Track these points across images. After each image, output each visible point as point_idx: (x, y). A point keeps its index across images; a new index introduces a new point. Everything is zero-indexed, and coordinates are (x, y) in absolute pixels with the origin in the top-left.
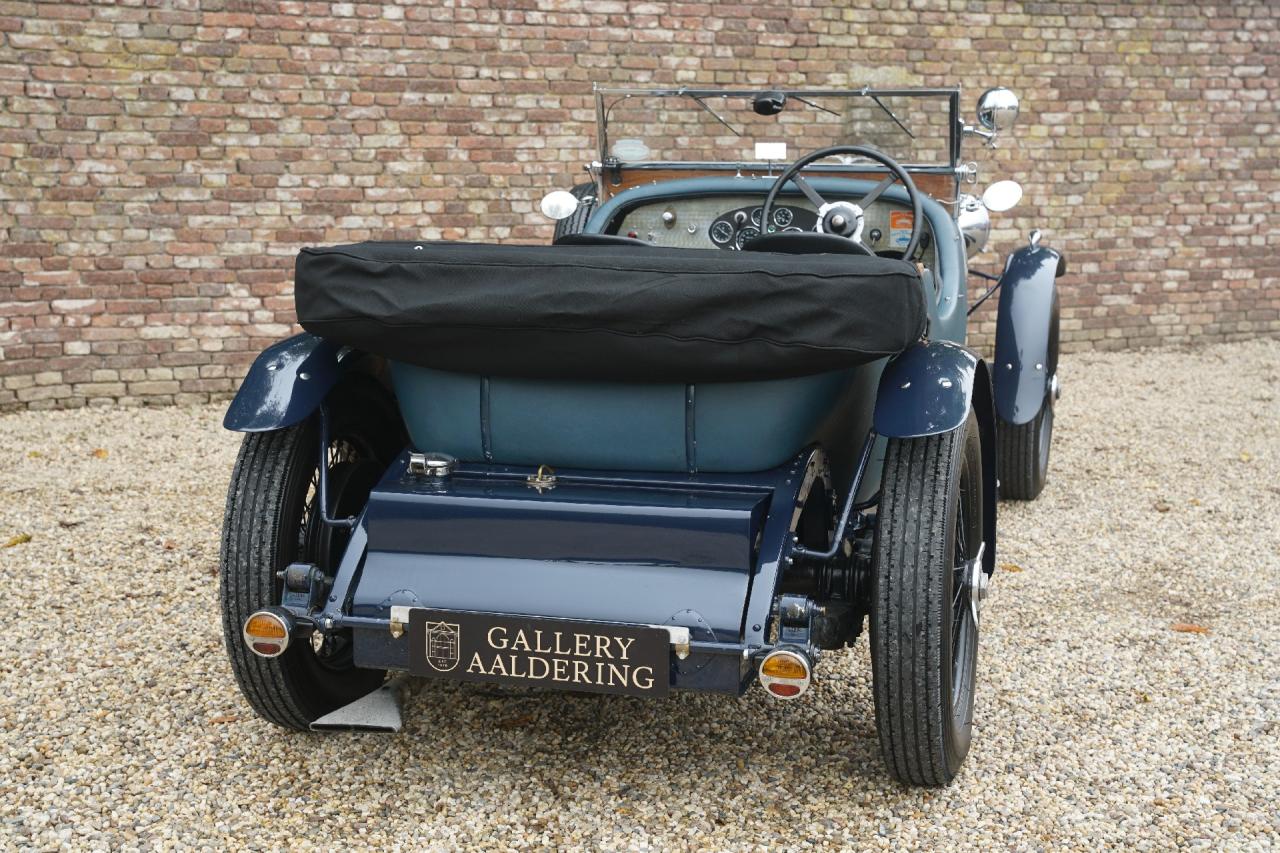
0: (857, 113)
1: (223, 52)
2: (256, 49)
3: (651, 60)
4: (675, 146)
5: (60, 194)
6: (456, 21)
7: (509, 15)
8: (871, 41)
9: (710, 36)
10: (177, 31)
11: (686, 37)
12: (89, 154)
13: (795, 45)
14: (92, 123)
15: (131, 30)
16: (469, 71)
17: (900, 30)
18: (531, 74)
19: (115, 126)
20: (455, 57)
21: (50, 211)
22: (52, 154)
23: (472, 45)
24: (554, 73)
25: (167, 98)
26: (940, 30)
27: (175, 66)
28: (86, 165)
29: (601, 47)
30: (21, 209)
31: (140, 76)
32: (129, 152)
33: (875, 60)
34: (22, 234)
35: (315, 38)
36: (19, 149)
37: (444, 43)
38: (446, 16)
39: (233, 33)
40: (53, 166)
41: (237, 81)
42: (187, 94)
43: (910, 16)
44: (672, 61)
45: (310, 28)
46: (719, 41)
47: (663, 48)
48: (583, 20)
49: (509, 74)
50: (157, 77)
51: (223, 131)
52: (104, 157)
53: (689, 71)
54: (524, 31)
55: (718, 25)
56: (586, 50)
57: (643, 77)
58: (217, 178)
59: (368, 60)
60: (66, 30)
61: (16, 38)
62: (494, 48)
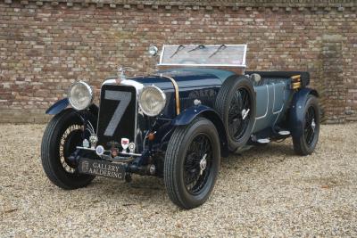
0: (324, 48)
1: (143, 34)
2: (151, 33)
3: (260, 34)
4: (267, 58)
5: (102, 70)
6: (205, 25)
7: (220, 23)
8: (330, 27)
9: (279, 27)
10: (132, 29)
11: (271, 27)
12: (109, 60)
13: (305, 29)
14: (110, 52)
15: (120, 29)
16: (208, 38)
17: (340, 24)
18: (226, 38)
19: (115, 53)
20: (204, 34)
21: (99, 74)
22: (100, 60)
23: (209, 31)
24: (232, 38)
25: (128, 46)
26: (353, 23)
27: (131, 38)
28: (108, 63)
29: (246, 31)
30: (92, 74)
31: (122, 40)
32: (119, 59)
33: (331, 33)
34: (93, 80)
35: (167, 30)
36: (93, 59)
37: (201, 31)
38: (202, 24)
39: (146, 29)
40: (101, 63)
41: (146, 41)
42: (134, 45)
43: (343, 20)
44: (267, 34)
45: (166, 28)
46: (281, 28)
47: (265, 31)
48: (241, 24)
49: (219, 39)
50: (126, 41)
51: (142, 54)
52: (113, 61)
53: (272, 37)
54: (223, 27)
55: (281, 24)
56: (241, 32)
57: (258, 39)
58: (140, 66)
59: (181, 35)
60: (105, 30)
61: (94, 32)
62: (215, 32)
